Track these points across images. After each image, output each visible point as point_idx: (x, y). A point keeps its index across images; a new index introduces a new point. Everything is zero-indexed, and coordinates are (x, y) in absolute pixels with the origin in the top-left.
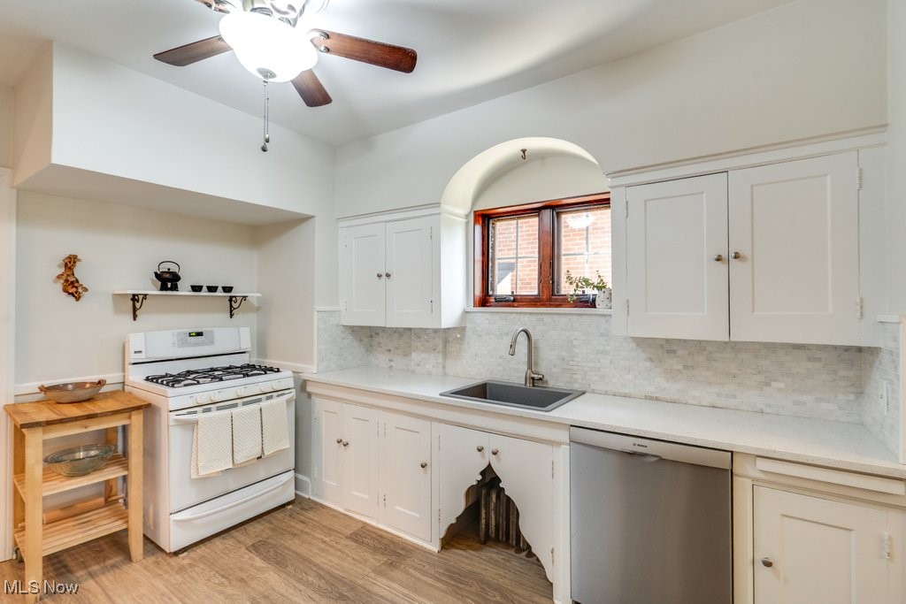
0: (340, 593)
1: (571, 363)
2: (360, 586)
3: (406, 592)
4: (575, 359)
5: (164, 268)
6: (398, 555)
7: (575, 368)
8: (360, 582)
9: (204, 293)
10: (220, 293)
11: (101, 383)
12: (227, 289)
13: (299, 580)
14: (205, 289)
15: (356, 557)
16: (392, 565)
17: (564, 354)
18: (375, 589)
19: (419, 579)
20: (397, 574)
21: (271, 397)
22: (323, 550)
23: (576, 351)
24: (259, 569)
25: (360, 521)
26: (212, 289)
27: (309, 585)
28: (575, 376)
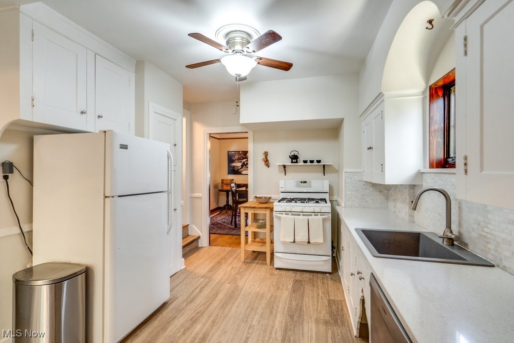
0: (293, 315)
1: (485, 229)
2: (303, 318)
3: (314, 336)
4: (489, 226)
5: (292, 154)
6: (336, 321)
7: (489, 236)
8: (305, 318)
9: (309, 163)
10: (315, 163)
11: (270, 198)
12: (319, 161)
13: (291, 300)
14: (308, 162)
15: (319, 309)
16: (326, 323)
17: (480, 219)
18: (306, 325)
19: (327, 337)
20: (322, 328)
21: (317, 215)
22: (313, 297)
23: (490, 216)
24: (287, 288)
25: (344, 297)
26: (312, 162)
27: (290, 304)
28: (489, 246)
